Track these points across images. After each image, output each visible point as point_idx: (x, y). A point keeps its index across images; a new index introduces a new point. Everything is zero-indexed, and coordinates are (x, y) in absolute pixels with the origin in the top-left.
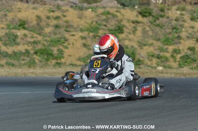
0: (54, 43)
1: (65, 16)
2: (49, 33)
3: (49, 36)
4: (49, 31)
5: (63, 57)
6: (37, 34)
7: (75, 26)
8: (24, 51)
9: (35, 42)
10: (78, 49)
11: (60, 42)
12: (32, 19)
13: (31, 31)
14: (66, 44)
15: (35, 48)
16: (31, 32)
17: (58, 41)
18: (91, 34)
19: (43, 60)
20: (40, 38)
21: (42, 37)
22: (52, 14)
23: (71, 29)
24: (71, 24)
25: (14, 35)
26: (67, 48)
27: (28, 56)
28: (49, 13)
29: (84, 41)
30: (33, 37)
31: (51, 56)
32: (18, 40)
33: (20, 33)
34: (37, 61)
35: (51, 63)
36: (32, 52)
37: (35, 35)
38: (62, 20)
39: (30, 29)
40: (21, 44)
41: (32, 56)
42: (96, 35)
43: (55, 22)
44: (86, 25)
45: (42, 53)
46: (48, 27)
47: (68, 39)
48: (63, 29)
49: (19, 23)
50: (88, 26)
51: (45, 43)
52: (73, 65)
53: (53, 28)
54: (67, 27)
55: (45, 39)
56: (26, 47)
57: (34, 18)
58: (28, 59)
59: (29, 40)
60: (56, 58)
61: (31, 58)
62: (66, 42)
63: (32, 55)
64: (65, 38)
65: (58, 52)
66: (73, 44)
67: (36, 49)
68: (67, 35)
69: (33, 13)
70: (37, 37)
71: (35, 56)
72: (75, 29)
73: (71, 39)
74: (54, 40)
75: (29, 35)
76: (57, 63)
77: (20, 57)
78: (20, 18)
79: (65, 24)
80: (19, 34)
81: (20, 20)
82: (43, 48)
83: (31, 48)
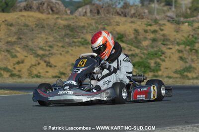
1: (162, 30)
4: (146, 44)
5: (160, 70)
6: (135, 47)
7: (172, 39)
9: (133, 55)
11: (157, 55)
12: (129, 32)
13: (129, 44)
14: (163, 57)
17: (155, 55)
20: (137, 51)
21: (140, 50)
22: (149, 28)
23: (168, 43)
24: (168, 37)
28: (147, 27)
29: (181, 55)
30: (131, 50)
35: (149, 75)
38: (159, 34)
39: (128, 42)
43: (152, 36)
44: (183, 38)
45: (139, 66)
48: (160, 43)
50: (185, 40)
51: (142, 56)
52: (170, 77)
53: (151, 42)
54: (164, 40)
55: (142, 52)
57: (132, 31)
60: (153, 71)
62: (163, 55)
64: (162, 51)
65: (155, 65)
69: (131, 27)
73: (168, 52)
78: (119, 31)
79: (162, 38)
81: (118, 34)
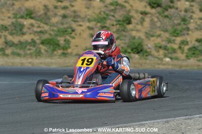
0: (61, 33)
2: (57, 23)
3: (55, 26)
8: (30, 41)
10: (85, 39)
15: (41, 37)
16: (38, 22)
18: (99, 25)
19: (49, 50)
25: (20, 25)
26: (74, 38)
27: (34, 46)
31: (57, 46)
32: (25, 30)
33: (27, 22)
34: (43, 51)
36: (38, 42)
37: (42, 25)
40: (28, 33)
41: (38, 46)
42: (103, 25)
46: (55, 17)
47: (75, 29)
49: (26, 13)
56: (32, 36)
58: (34, 49)
59: (35, 29)
61: (37, 48)
63: (39, 44)
66: (80, 34)
67: (43, 39)
68: (74, 25)
70: (43, 27)
71: (41, 46)
72: (83, 19)
74: (61, 30)
75: (36, 25)
76: (63, 53)
77: (26, 47)
80: (25, 23)
82: (50, 37)
83: (38, 37)
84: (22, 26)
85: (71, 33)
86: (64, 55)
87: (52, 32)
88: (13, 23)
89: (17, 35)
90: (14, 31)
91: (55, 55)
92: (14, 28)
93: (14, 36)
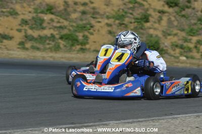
0: (80, 29)
2: (76, 19)
3: (75, 22)
8: (49, 35)
10: (103, 36)
15: (61, 32)
16: (57, 17)
18: (117, 22)
19: (67, 45)
25: (40, 20)
26: (92, 34)
27: (53, 41)
31: (76, 42)
32: (44, 25)
33: (47, 17)
34: (61, 46)
36: (57, 37)
37: (62, 20)
40: (47, 28)
41: (57, 41)
42: (121, 23)
46: (74, 13)
47: (94, 26)
49: (46, 8)
56: (52, 31)
58: (53, 43)
59: (55, 24)
61: (56, 43)
63: (58, 39)
66: (99, 31)
67: (62, 34)
68: (93, 22)
70: (63, 23)
71: (60, 41)
72: (102, 16)
74: (80, 26)
75: (56, 20)
76: (82, 49)
77: (45, 41)
80: (45, 18)
82: (69, 33)
83: (57, 32)
84: (42, 21)
85: (89, 29)
86: (83, 50)
87: (71, 28)
88: (33, 18)
89: (37, 30)
90: (34, 26)
91: (74, 51)
92: (34, 22)
93: (34, 30)
